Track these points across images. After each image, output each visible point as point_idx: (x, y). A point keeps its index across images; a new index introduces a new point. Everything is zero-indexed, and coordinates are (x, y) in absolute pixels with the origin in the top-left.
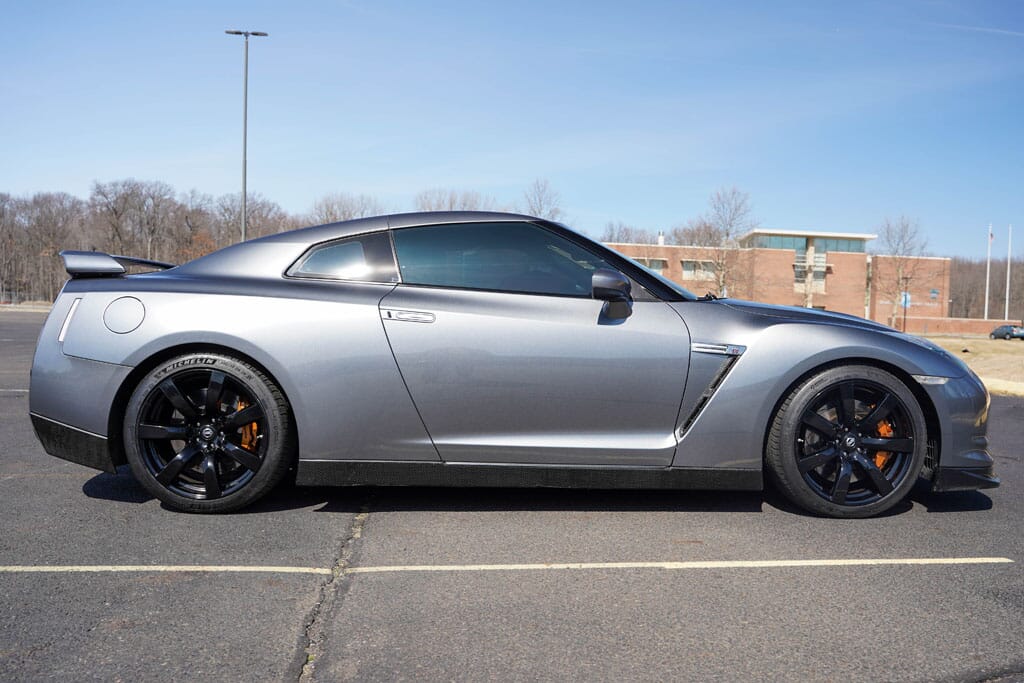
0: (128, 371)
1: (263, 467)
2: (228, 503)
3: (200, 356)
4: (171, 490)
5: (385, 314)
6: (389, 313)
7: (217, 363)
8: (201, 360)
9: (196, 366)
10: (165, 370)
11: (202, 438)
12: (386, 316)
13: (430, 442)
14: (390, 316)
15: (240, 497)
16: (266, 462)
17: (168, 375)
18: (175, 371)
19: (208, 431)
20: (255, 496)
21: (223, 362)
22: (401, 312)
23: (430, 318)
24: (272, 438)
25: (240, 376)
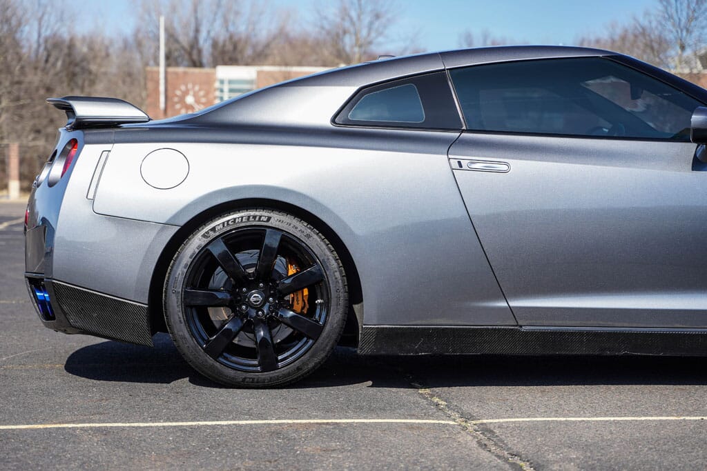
0: (173, 231)
1: (324, 334)
2: (284, 376)
3: (252, 213)
4: (221, 363)
5: (455, 164)
6: (459, 163)
7: (272, 220)
8: (254, 217)
9: (248, 224)
10: (213, 229)
11: (249, 305)
12: (457, 166)
13: (506, 305)
14: (461, 166)
15: (299, 369)
16: (328, 328)
17: (217, 234)
18: (225, 230)
19: (255, 297)
20: (314, 367)
21: (278, 220)
22: (473, 162)
23: (505, 168)
24: (333, 302)
25: (298, 235)
